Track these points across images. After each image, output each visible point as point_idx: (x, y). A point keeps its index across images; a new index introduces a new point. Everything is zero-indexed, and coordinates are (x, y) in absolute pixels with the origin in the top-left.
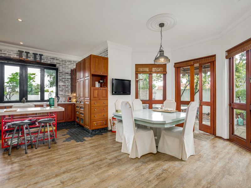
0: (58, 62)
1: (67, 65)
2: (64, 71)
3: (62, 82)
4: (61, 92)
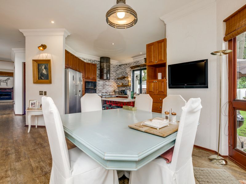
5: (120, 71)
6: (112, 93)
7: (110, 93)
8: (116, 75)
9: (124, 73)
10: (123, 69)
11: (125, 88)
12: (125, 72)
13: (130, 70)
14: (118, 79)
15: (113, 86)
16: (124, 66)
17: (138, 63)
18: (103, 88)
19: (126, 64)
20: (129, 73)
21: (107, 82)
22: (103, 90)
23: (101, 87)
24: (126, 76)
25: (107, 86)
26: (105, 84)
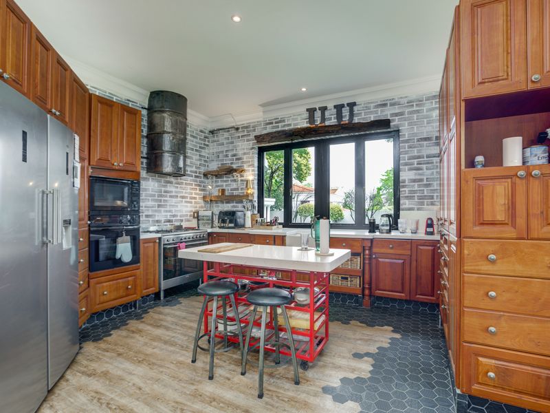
0: (396, 110)
1: (425, 113)
2: (415, 134)
3: (410, 170)
4: (407, 201)
5: (213, 149)
6: (188, 221)
7: (182, 221)
8: (198, 163)
9: (227, 156)
10: (223, 144)
11: (232, 205)
12: (230, 154)
13: (253, 148)
14: (205, 175)
15: (191, 198)
16: (226, 135)
17: (280, 124)
18: (159, 206)
19: (237, 129)
20: (245, 157)
21: (171, 183)
22: (160, 211)
23: (150, 203)
24: (234, 166)
25: (171, 197)
26: (165, 192)
